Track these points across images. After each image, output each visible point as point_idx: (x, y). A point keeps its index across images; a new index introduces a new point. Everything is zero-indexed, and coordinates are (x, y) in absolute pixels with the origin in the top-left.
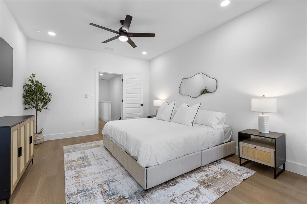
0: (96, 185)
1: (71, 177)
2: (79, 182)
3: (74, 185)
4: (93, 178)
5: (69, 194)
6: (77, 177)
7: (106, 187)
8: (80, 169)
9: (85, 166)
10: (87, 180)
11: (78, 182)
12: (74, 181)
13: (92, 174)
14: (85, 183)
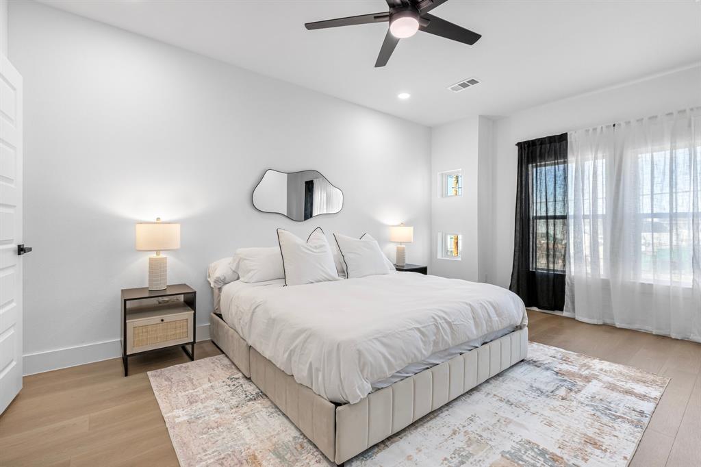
0: (574, 403)
1: (608, 454)
2: (598, 431)
3: (616, 433)
4: (564, 415)
5: (637, 428)
6: (595, 444)
7: (562, 392)
8: (565, 457)
9: (543, 453)
10: (577, 422)
11: (601, 433)
12: (606, 441)
13: (553, 424)
14: (589, 420)
